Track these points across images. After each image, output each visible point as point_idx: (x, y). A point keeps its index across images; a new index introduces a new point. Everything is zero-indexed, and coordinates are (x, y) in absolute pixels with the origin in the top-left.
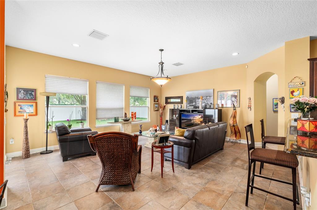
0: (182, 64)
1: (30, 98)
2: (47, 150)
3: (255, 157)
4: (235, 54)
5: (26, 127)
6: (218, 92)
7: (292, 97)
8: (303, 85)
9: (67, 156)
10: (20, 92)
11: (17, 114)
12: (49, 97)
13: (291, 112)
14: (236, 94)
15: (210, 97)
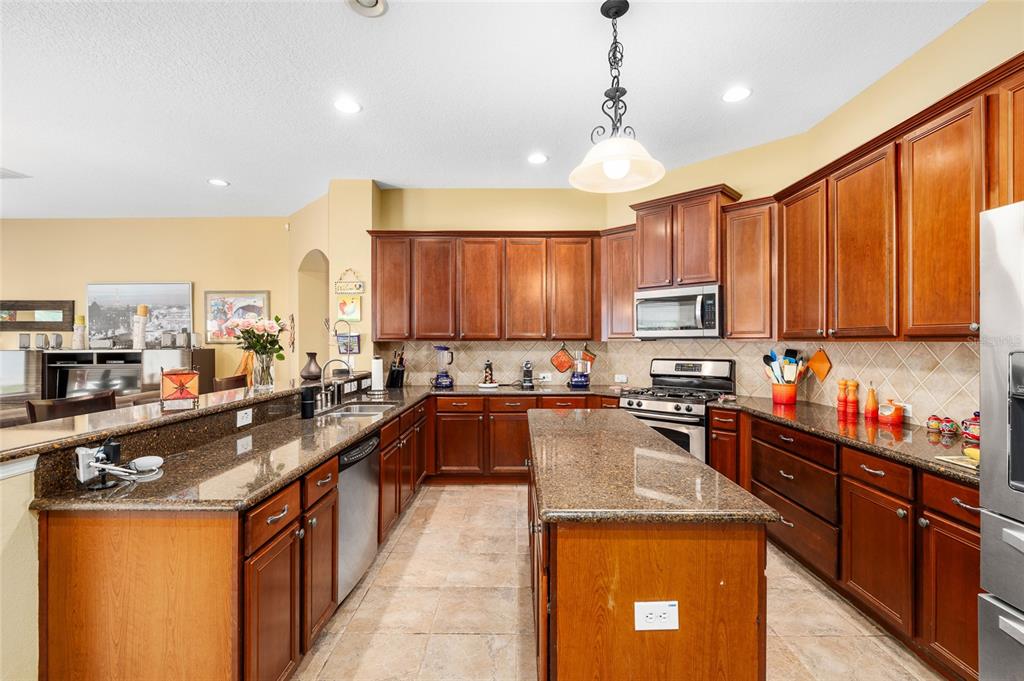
6: (206, 293)
7: (343, 316)
8: (361, 289)
13: (340, 353)
14: (259, 304)
15: (181, 307)
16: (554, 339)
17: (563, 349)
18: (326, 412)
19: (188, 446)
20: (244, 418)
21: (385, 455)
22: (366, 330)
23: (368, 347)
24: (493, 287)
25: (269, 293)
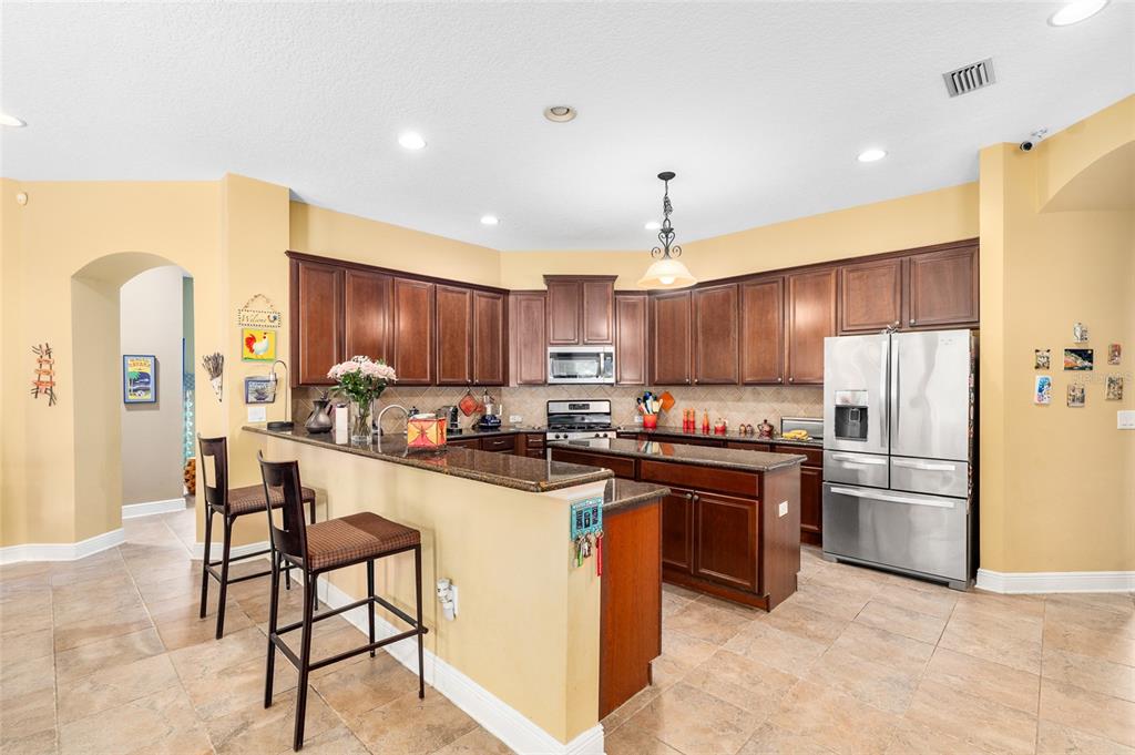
3: (327, 559)
7: (250, 355)
8: (277, 322)
13: (247, 402)
17: (469, 394)
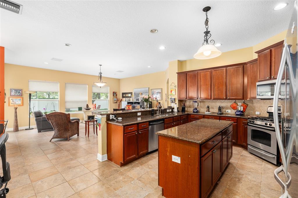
0: (123, 71)
1: (18, 95)
2: (29, 128)
4: (149, 67)
5: (16, 112)
6: (151, 89)
8: (175, 87)
9: (41, 129)
10: (12, 91)
11: (10, 104)
12: (31, 94)
13: (171, 102)
14: (160, 91)
15: (147, 93)
16: (229, 99)
17: (235, 102)
18: (158, 115)
19: (128, 117)
20: (139, 114)
21: (166, 125)
22: (176, 97)
23: (177, 102)
24: (209, 84)
25: (162, 89)
